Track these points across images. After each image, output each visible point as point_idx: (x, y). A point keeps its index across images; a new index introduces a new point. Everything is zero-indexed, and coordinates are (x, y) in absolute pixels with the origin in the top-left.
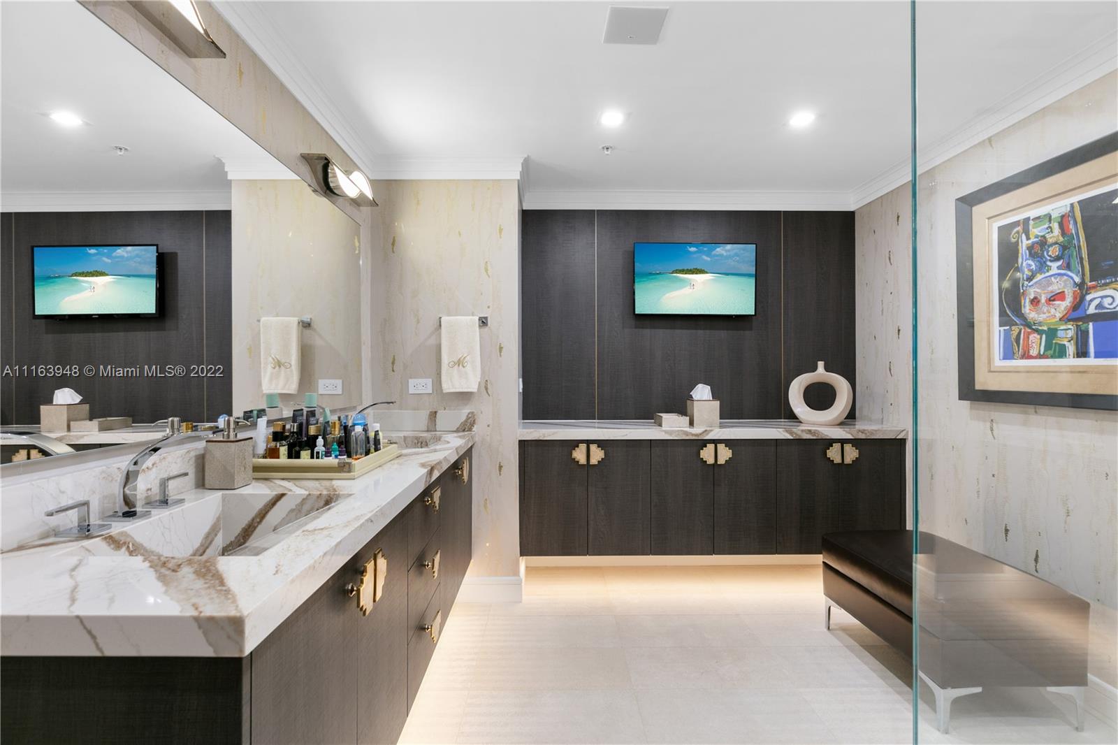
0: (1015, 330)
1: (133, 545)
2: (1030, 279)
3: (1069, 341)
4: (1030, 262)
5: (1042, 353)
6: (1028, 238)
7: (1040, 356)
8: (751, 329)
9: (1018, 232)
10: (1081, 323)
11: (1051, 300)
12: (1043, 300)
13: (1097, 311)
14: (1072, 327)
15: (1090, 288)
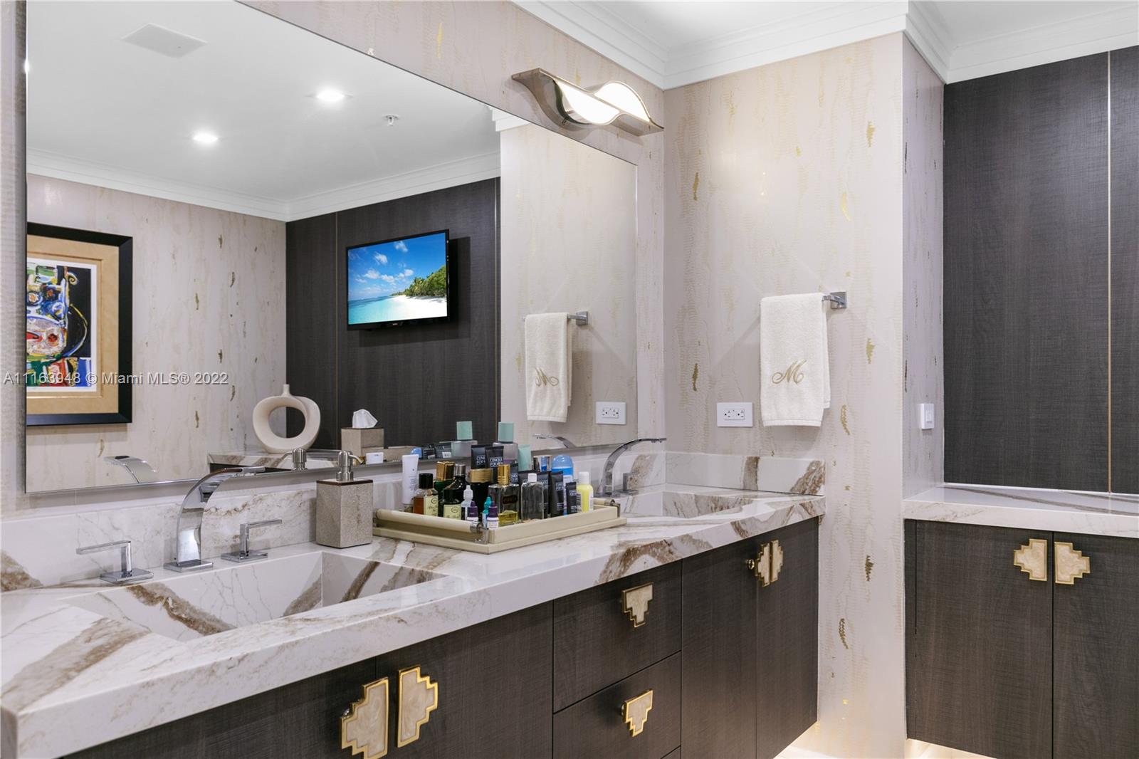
1: (174, 601)
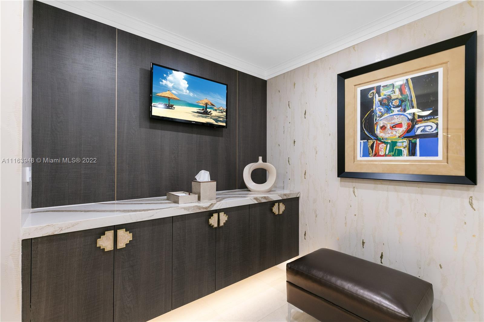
0: (370, 142)
2: (380, 117)
3: (404, 148)
4: (381, 108)
5: (387, 154)
6: (379, 96)
7: (385, 155)
8: (222, 136)
9: (373, 93)
10: (412, 139)
11: (393, 127)
12: (388, 127)
13: (422, 133)
14: (406, 141)
15: (418, 121)
